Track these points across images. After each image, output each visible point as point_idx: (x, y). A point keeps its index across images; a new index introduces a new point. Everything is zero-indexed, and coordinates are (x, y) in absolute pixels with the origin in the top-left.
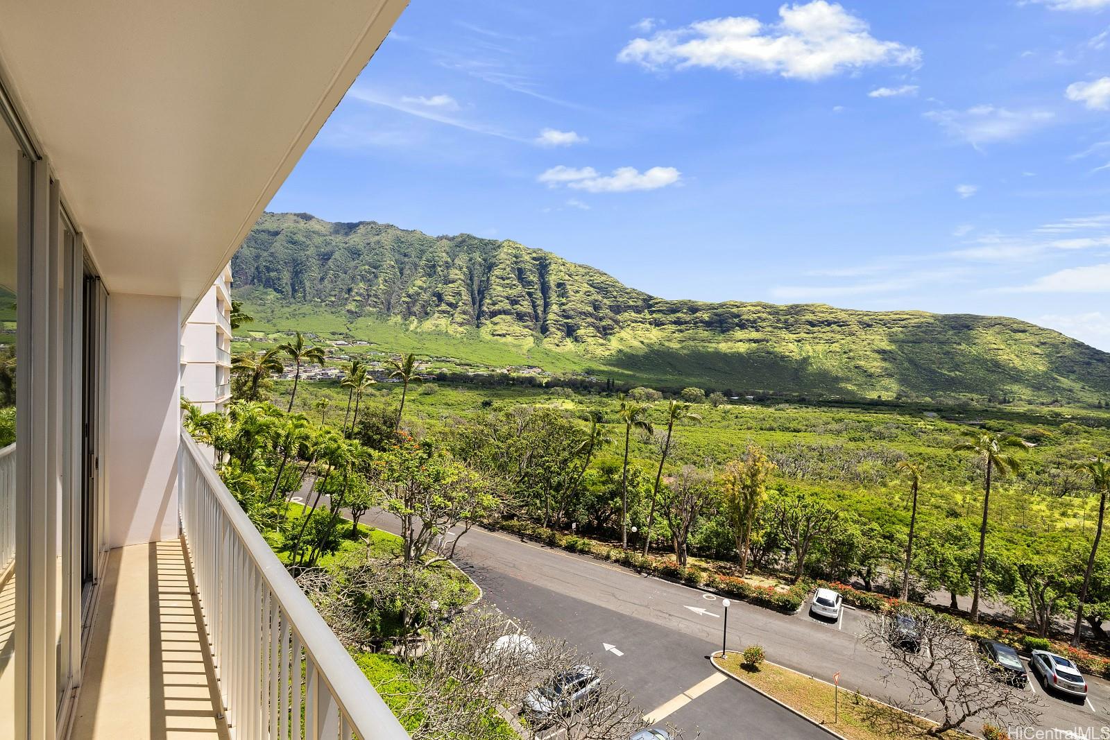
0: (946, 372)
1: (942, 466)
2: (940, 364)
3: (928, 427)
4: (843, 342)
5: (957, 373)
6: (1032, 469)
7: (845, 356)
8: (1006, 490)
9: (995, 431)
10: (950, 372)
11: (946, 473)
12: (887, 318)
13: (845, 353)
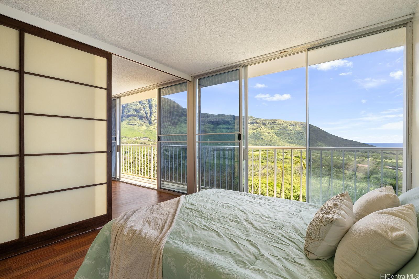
0: (288, 140)
2: (286, 137)
4: (257, 129)
5: (291, 140)
7: (258, 134)
10: (289, 140)
11: (288, 172)
12: (271, 122)
13: (258, 133)
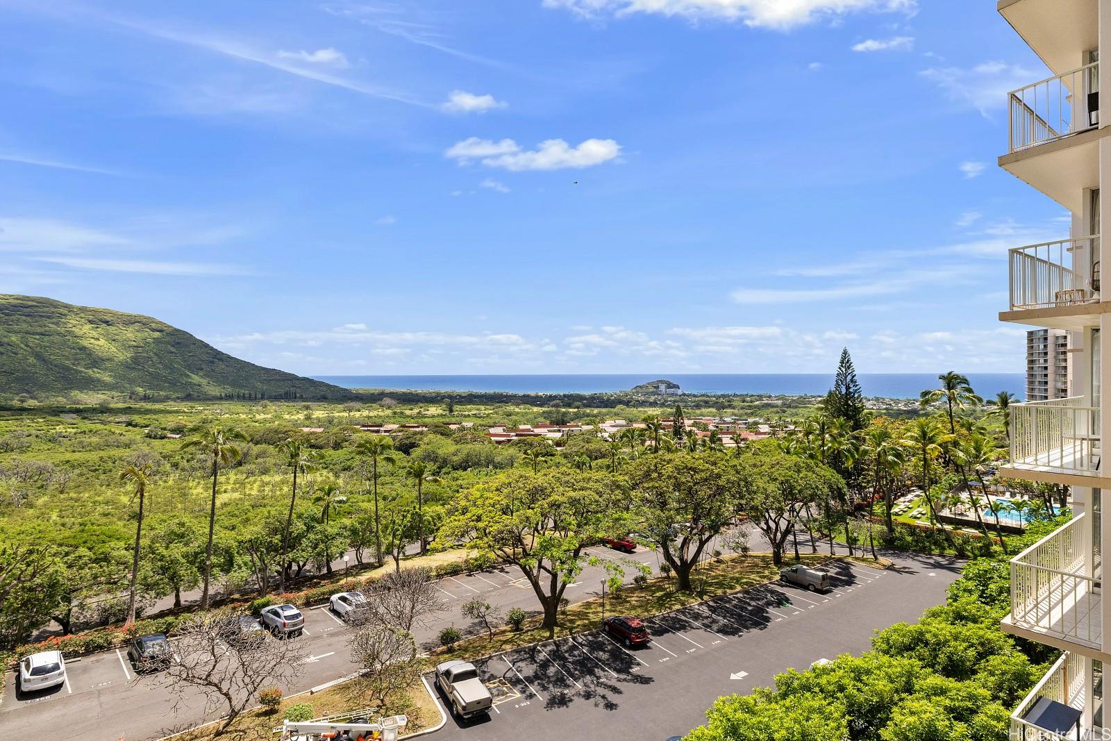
0: (83, 369)
1: (96, 470)
2: (76, 360)
3: (69, 430)
6: (182, 458)
8: (165, 482)
9: (142, 427)
10: (87, 368)
11: (102, 477)
